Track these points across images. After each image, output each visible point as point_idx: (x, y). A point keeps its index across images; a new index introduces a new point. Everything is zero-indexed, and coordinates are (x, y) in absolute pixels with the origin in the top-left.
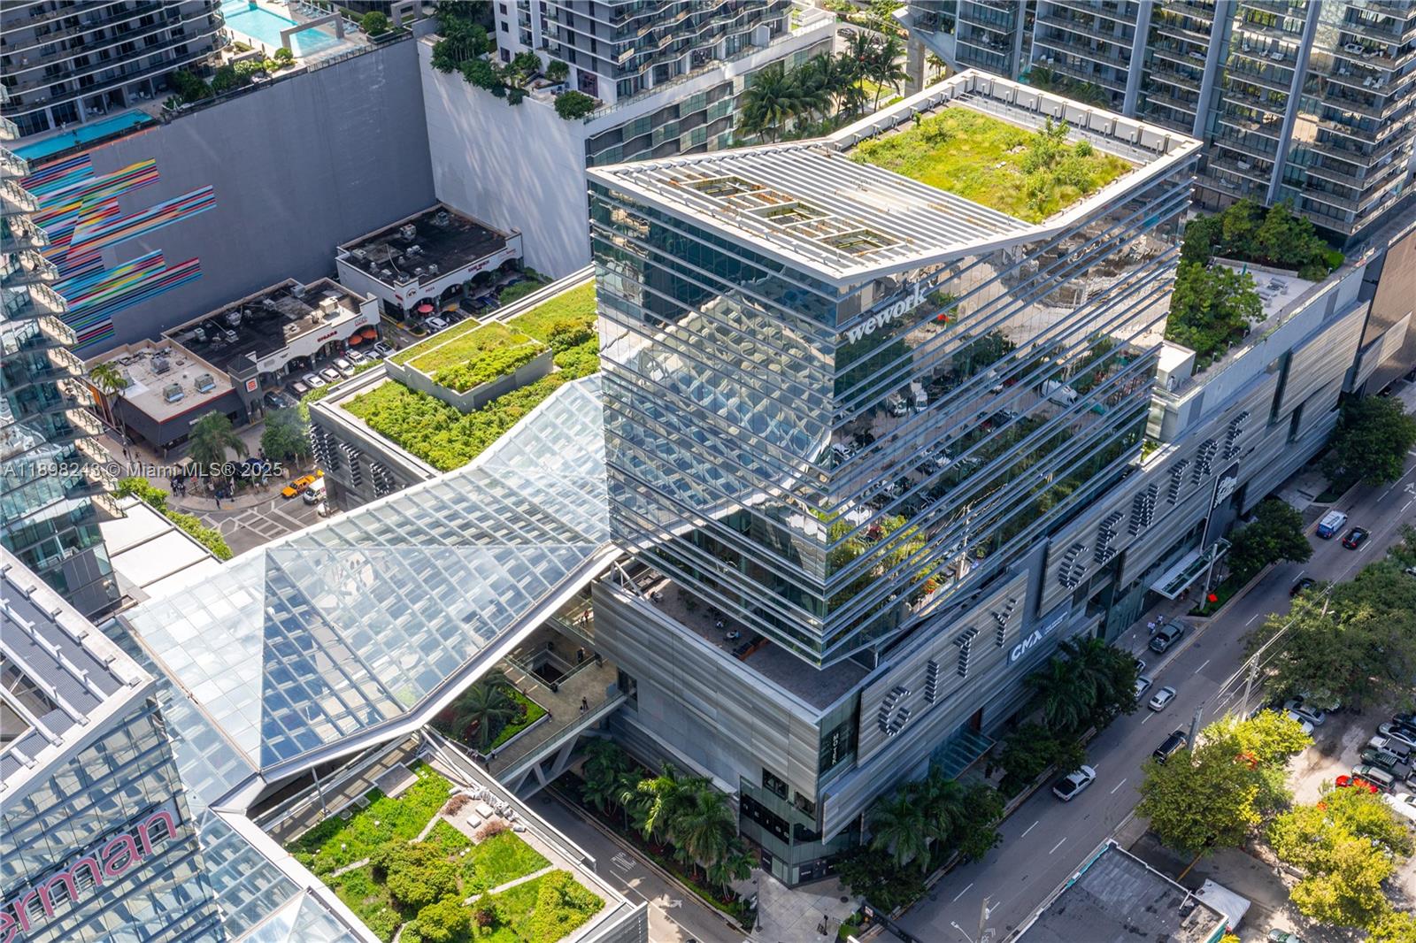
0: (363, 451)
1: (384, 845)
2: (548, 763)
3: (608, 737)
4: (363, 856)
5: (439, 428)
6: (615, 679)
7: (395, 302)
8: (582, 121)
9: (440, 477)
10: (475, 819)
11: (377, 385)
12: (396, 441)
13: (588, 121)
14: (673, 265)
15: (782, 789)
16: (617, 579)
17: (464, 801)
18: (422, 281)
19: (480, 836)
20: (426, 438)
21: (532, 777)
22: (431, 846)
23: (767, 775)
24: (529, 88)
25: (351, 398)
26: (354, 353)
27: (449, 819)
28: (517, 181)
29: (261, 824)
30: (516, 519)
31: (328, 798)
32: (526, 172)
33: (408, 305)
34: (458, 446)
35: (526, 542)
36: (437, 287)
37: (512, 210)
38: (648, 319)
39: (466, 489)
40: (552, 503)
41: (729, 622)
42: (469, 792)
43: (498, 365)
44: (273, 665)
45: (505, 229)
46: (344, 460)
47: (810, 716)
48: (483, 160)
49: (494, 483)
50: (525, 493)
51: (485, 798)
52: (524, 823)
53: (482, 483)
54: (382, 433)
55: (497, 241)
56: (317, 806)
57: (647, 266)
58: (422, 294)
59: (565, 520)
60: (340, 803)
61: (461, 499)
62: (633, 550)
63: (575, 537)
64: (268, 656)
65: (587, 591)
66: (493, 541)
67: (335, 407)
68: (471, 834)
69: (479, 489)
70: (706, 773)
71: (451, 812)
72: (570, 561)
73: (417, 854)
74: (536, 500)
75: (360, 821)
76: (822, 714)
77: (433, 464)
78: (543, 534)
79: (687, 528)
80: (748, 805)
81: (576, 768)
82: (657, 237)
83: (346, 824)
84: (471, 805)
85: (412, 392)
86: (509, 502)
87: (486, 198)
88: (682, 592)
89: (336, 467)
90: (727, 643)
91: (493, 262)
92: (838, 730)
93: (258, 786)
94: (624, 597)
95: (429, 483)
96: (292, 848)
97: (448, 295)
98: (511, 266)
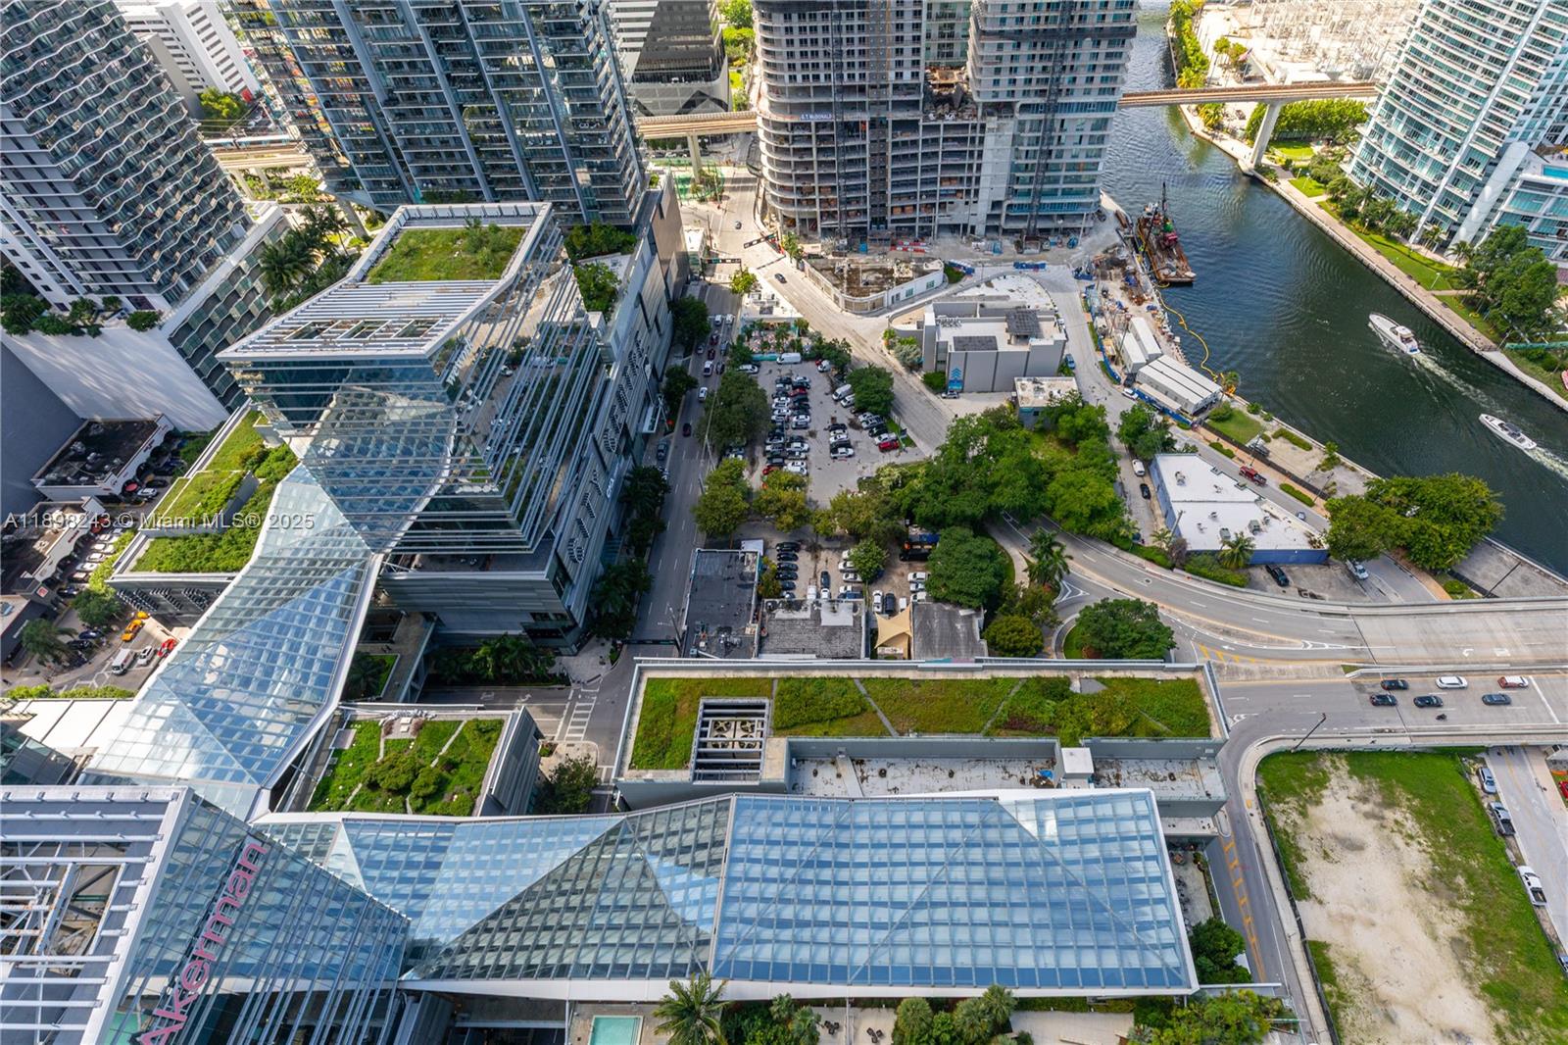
0: (169, 589)
1: (366, 771)
2: (416, 678)
3: (436, 647)
4: (356, 785)
5: (212, 549)
6: (422, 619)
7: (107, 493)
8: (156, 329)
9: (239, 576)
10: (404, 728)
11: (146, 546)
12: (189, 571)
13: (161, 327)
14: (292, 389)
15: (545, 616)
16: (390, 570)
17: (391, 723)
18: (116, 472)
19: (414, 733)
20: (208, 559)
21: (412, 690)
22: (392, 754)
23: (534, 615)
24: (98, 321)
25: (133, 563)
26: (103, 537)
27: (390, 737)
28: (133, 382)
29: (281, 810)
30: (306, 572)
31: (311, 772)
32: (134, 373)
33: (117, 491)
34: (234, 553)
35: (322, 581)
36: (130, 471)
37: (145, 402)
38: (295, 426)
39: (262, 573)
40: (321, 552)
41: (467, 557)
42: (390, 718)
43: (222, 496)
44: (219, 731)
45: (149, 416)
46: (159, 599)
47: (541, 576)
48: (97, 379)
49: (276, 561)
50: (300, 555)
51: (403, 715)
52: (433, 713)
53: (269, 564)
54: (175, 571)
55: (151, 426)
56: (308, 780)
57: (274, 397)
58: (122, 480)
59: (336, 556)
60: (321, 772)
61: (262, 580)
62: (389, 551)
63: (350, 562)
64: (211, 728)
65: (377, 584)
66: (302, 591)
67: (127, 573)
68: (408, 736)
69: (270, 569)
70: (503, 632)
71: (388, 733)
72: (358, 575)
73: (388, 764)
74: (311, 555)
75: (340, 770)
76: (545, 572)
77: (225, 570)
78: (330, 572)
79: (408, 524)
80: (531, 632)
81: (431, 671)
82: (270, 377)
83: (333, 776)
84: (396, 724)
85: (175, 539)
86: (294, 565)
87: (118, 403)
88: (431, 556)
89: (156, 606)
90: (473, 568)
91: (157, 439)
92: (557, 574)
93: (266, 795)
94: (401, 576)
95: (234, 583)
96: (311, 809)
97: (142, 472)
98: (171, 436)
